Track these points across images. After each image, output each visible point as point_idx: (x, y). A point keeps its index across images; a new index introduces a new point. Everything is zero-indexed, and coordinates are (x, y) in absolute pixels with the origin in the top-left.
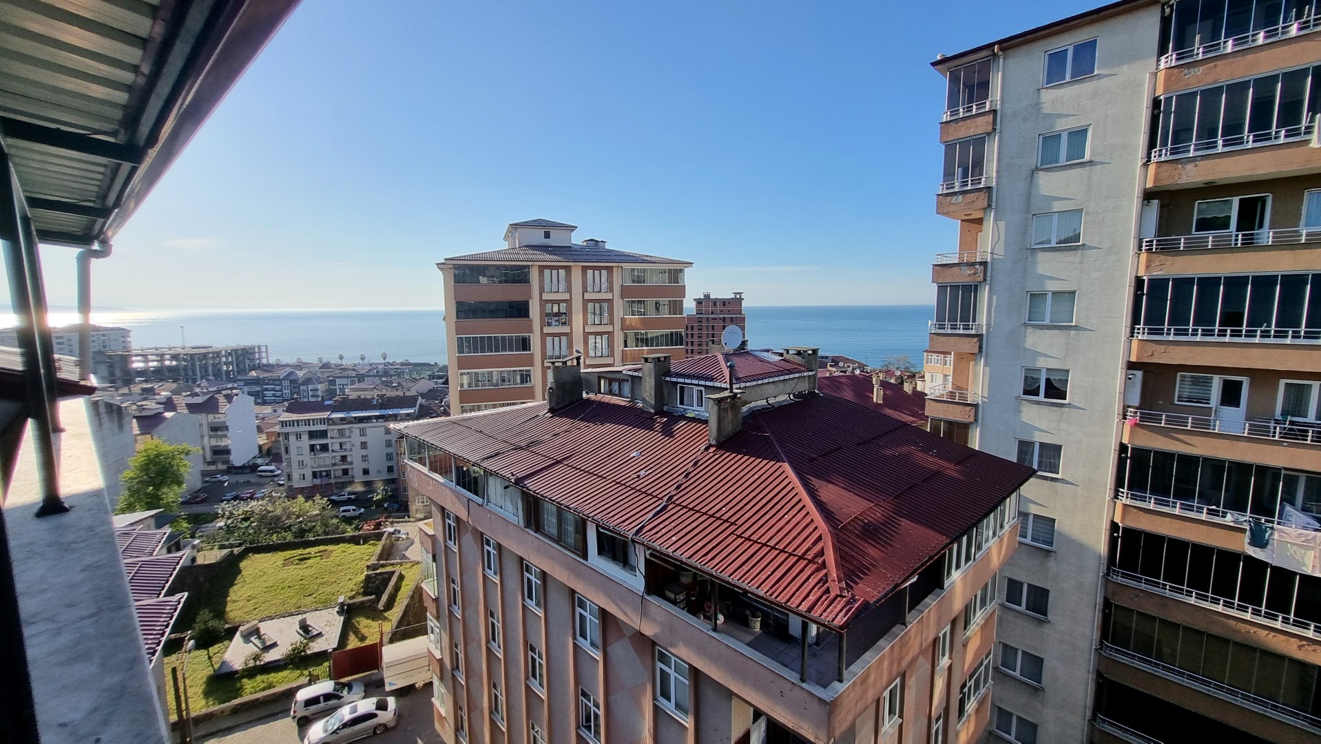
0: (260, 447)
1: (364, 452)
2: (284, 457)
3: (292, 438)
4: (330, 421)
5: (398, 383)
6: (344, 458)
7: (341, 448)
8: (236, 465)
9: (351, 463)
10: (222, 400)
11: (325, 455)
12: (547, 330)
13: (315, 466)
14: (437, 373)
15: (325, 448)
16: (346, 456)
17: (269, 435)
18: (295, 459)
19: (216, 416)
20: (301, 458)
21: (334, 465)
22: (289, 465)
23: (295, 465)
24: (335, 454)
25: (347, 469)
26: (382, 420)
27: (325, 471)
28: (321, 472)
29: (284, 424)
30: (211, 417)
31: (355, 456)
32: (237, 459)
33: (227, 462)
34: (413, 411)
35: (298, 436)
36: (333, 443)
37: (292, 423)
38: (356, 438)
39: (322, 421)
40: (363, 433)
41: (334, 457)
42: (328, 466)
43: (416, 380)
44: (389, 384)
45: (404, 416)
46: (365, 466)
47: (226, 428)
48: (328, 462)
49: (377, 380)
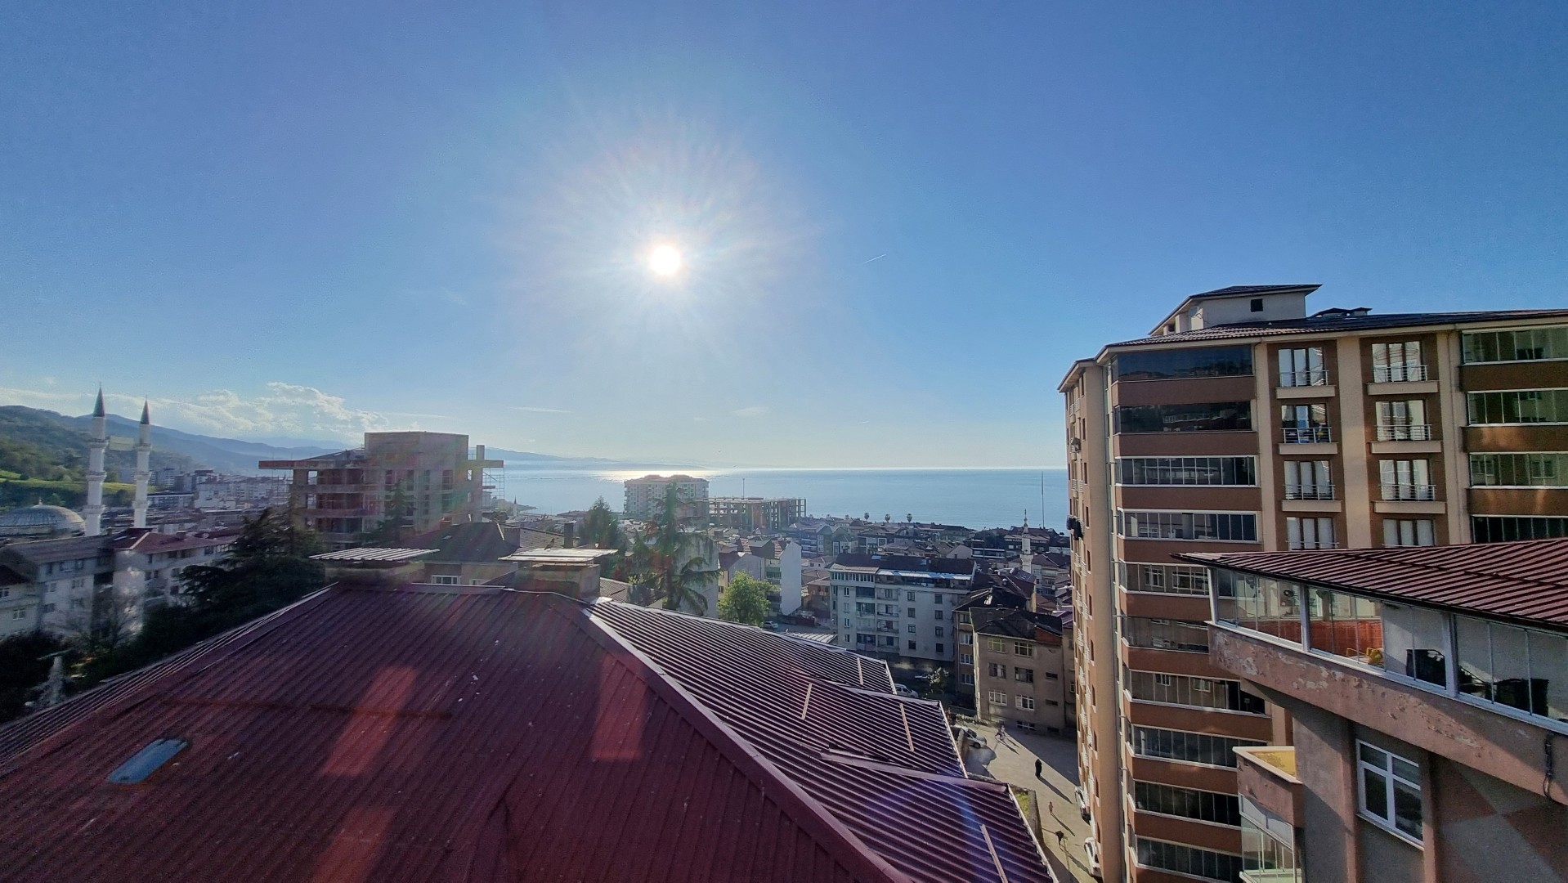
0: (803, 598)
1: (911, 621)
2: (832, 612)
3: (841, 592)
4: (878, 579)
5: (933, 546)
6: (889, 624)
7: (887, 612)
8: (786, 613)
9: (897, 632)
10: (777, 546)
11: (871, 617)
12: (1285, 450)
13: (860, 628)
14: (973, 540)
15: (870, 609)
16: (892, 622)
17: (810, 588)
18: (842, 616)
19: (773, 561)
20: (847, 616)
21: (879, 630)
22: (836, 622)
23: (841, 622)
24: (880, 618)
25: (892, 638)
26: (933, 585)
27: (869, 636)
28: (865, 635)
29: (835, 575)
30: (768, 561)
31: (903, 622)
32: (787, 607)
33: (777, 609)
34: (969, 578)
35: (847, 591)
36: (880, 605)
37: (842, 576)
38: (903, 603)
39: (870, 577)
40: (911, 597)
41: (879, 621)
42: (873, 631)
43: (953, 544)
44: (922, 547)
45: (957, 583)
46: (911, 637)
47: (779, 575)
48: (873, 625)
49: (911, 542)
